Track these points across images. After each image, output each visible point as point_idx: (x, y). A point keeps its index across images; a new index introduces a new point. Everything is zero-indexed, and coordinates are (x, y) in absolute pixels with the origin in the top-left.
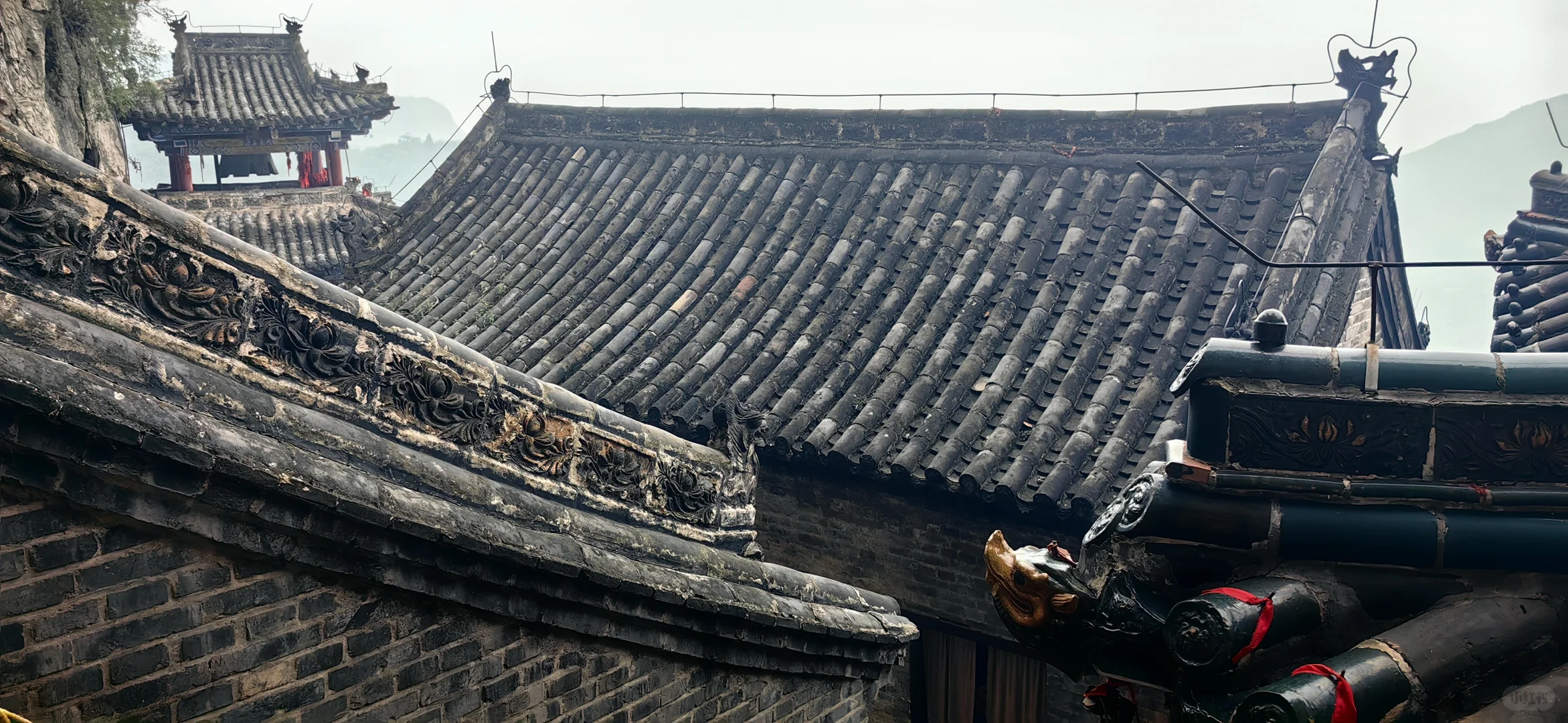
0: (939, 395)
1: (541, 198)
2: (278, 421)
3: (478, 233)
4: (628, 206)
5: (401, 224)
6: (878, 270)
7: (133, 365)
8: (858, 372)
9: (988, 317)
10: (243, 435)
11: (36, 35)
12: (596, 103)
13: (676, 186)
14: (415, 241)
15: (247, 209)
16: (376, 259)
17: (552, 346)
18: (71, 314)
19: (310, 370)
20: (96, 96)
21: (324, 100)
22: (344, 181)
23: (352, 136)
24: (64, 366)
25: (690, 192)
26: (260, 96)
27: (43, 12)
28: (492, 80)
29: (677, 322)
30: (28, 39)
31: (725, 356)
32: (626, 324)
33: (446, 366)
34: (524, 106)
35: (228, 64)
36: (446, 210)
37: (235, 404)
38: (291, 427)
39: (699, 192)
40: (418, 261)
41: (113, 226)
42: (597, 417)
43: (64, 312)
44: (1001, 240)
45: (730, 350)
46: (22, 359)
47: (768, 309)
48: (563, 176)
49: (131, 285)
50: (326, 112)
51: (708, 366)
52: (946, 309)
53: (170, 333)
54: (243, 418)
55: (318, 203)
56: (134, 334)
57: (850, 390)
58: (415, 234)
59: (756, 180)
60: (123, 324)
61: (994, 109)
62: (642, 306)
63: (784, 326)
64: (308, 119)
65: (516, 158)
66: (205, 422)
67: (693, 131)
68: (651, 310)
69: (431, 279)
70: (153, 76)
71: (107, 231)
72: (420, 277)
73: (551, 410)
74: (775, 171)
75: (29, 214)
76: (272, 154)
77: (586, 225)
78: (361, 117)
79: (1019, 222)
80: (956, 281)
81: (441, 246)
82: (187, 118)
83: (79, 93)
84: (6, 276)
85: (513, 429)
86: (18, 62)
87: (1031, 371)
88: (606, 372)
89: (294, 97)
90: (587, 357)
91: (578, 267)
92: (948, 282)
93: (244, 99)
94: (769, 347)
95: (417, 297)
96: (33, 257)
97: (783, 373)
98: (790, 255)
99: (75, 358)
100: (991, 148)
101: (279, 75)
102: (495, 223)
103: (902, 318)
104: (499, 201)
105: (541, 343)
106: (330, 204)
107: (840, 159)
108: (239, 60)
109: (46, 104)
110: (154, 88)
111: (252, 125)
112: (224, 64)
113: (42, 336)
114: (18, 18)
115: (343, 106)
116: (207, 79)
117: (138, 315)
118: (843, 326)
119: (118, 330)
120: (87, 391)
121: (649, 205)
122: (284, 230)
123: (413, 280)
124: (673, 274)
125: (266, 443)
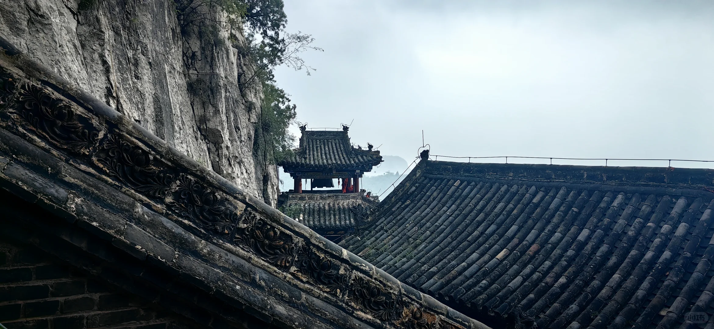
0: (640, 315)
1: (439, 202)
2: (302, 303)
3: (410, 216)
4: (478, 207)
5: (378, 211)
6: (605, 246)
7: (246, 274)
8: (593, 298)
9: (668, 275)
10: (286, 308)
11: (251, 132)
12: (466, 161)
13: (502, 199)
14: (384, 219)
15: (321, 201)
16: (367, 226)
17: (439, 270)
18: (226, 250)
19: (318, 280)
20: (270, 155)
21: (355, 157)
22: (360, 190)
23: (364, 173)
24: (219, 272)
25: (508, 202)
26: (330, 156)
27: (255, 123)
28: (421, 151)
29: (499, 264)
30: (249, 133)
31: (522, 283)
32: (474, 263)
33: (378, 283)
34: (434, 161)
35: (320, 143)
36: (397, 206)
37: (285, 294)
38: (307, 306)
39: (513, 202)
40: (384, 227)
41: (247, 214)
42: (448, 313)
43: (223, 249)
44: (675, 234)
45: (524, 280)
46: (203, 268)
47: (545, 261)
48: (449, 193)
49: (251, 239)
50: (355, 162)
51: (513, 287)
52: (644, 269)
53: (263, 260)
54: (287, 300)
55: (348, 199)
56: (249, 260)
57: (588, 307)
58: (384, 216)
59: (541, 197)
60: (245, 256)
61: (670, 167)
62: (482, 255)
63: (553, 271)
64: (348, 165)
65: (429, 184)
66: (271, 301)
67: (511, 174)
68: (486, 257)
69: (389, 236)
70: (292, 147)
71: (244, 216)
72: (384, 235)
73: (426, 308)
74: (551, 194)
75: (216, 208)
76: (333, 179)
77: (458, 215)
78: (368, 164)
79: (685, 226)
80: (649, 255)
81: (394, 222)
82: (302, 164)
83: (264, 154)
84: (204, 233)
85: (407, 316)
86: (244, 142)
87: (694, 307)
88: (463, 286)
89: (343, 156)
90: (454, 278)
91: (454, 234)
92: (644, 255)
93: (324, 157)
94: (545, 281)
95: (382, 243)
96: (215, 226)
97: (552, 295)
98: (557, 235)
99: (224, 269)
100: (668, 187)
101: (338, 147)
102: (418, 212)
103: (618, 272)
104: (420, 203)
105: (434, 269)
106: (353, 200)
107: (585, 189)
108: (324, 141)
109: (252, 158)
110: (292, 152)
111: (326, 167)
112: (318, 143)
113: (213, 259)
114: (246, 125)
115: (362, 160)
116: (311, 149)
117: (252, 252)
118: (585, 273)
119: (243, 258)
120: (226, 285)
121: (488, 208)
122: (334, 211)
123: (381, 235)
124: (499, 240)
125: (295, 313)
